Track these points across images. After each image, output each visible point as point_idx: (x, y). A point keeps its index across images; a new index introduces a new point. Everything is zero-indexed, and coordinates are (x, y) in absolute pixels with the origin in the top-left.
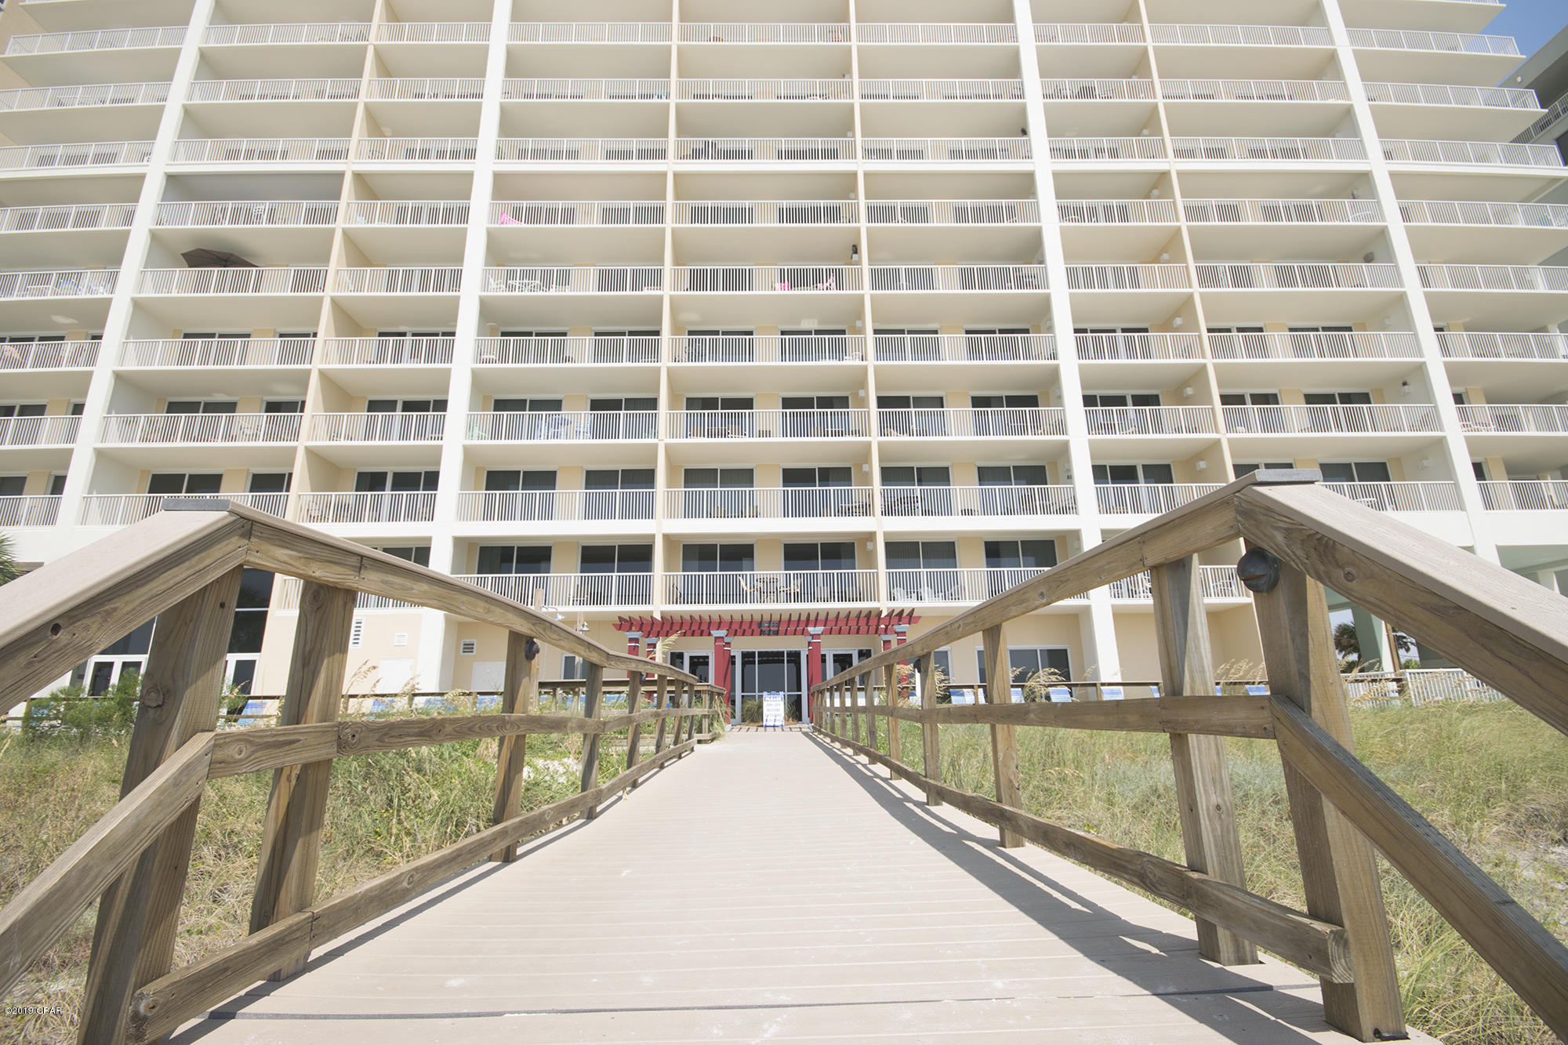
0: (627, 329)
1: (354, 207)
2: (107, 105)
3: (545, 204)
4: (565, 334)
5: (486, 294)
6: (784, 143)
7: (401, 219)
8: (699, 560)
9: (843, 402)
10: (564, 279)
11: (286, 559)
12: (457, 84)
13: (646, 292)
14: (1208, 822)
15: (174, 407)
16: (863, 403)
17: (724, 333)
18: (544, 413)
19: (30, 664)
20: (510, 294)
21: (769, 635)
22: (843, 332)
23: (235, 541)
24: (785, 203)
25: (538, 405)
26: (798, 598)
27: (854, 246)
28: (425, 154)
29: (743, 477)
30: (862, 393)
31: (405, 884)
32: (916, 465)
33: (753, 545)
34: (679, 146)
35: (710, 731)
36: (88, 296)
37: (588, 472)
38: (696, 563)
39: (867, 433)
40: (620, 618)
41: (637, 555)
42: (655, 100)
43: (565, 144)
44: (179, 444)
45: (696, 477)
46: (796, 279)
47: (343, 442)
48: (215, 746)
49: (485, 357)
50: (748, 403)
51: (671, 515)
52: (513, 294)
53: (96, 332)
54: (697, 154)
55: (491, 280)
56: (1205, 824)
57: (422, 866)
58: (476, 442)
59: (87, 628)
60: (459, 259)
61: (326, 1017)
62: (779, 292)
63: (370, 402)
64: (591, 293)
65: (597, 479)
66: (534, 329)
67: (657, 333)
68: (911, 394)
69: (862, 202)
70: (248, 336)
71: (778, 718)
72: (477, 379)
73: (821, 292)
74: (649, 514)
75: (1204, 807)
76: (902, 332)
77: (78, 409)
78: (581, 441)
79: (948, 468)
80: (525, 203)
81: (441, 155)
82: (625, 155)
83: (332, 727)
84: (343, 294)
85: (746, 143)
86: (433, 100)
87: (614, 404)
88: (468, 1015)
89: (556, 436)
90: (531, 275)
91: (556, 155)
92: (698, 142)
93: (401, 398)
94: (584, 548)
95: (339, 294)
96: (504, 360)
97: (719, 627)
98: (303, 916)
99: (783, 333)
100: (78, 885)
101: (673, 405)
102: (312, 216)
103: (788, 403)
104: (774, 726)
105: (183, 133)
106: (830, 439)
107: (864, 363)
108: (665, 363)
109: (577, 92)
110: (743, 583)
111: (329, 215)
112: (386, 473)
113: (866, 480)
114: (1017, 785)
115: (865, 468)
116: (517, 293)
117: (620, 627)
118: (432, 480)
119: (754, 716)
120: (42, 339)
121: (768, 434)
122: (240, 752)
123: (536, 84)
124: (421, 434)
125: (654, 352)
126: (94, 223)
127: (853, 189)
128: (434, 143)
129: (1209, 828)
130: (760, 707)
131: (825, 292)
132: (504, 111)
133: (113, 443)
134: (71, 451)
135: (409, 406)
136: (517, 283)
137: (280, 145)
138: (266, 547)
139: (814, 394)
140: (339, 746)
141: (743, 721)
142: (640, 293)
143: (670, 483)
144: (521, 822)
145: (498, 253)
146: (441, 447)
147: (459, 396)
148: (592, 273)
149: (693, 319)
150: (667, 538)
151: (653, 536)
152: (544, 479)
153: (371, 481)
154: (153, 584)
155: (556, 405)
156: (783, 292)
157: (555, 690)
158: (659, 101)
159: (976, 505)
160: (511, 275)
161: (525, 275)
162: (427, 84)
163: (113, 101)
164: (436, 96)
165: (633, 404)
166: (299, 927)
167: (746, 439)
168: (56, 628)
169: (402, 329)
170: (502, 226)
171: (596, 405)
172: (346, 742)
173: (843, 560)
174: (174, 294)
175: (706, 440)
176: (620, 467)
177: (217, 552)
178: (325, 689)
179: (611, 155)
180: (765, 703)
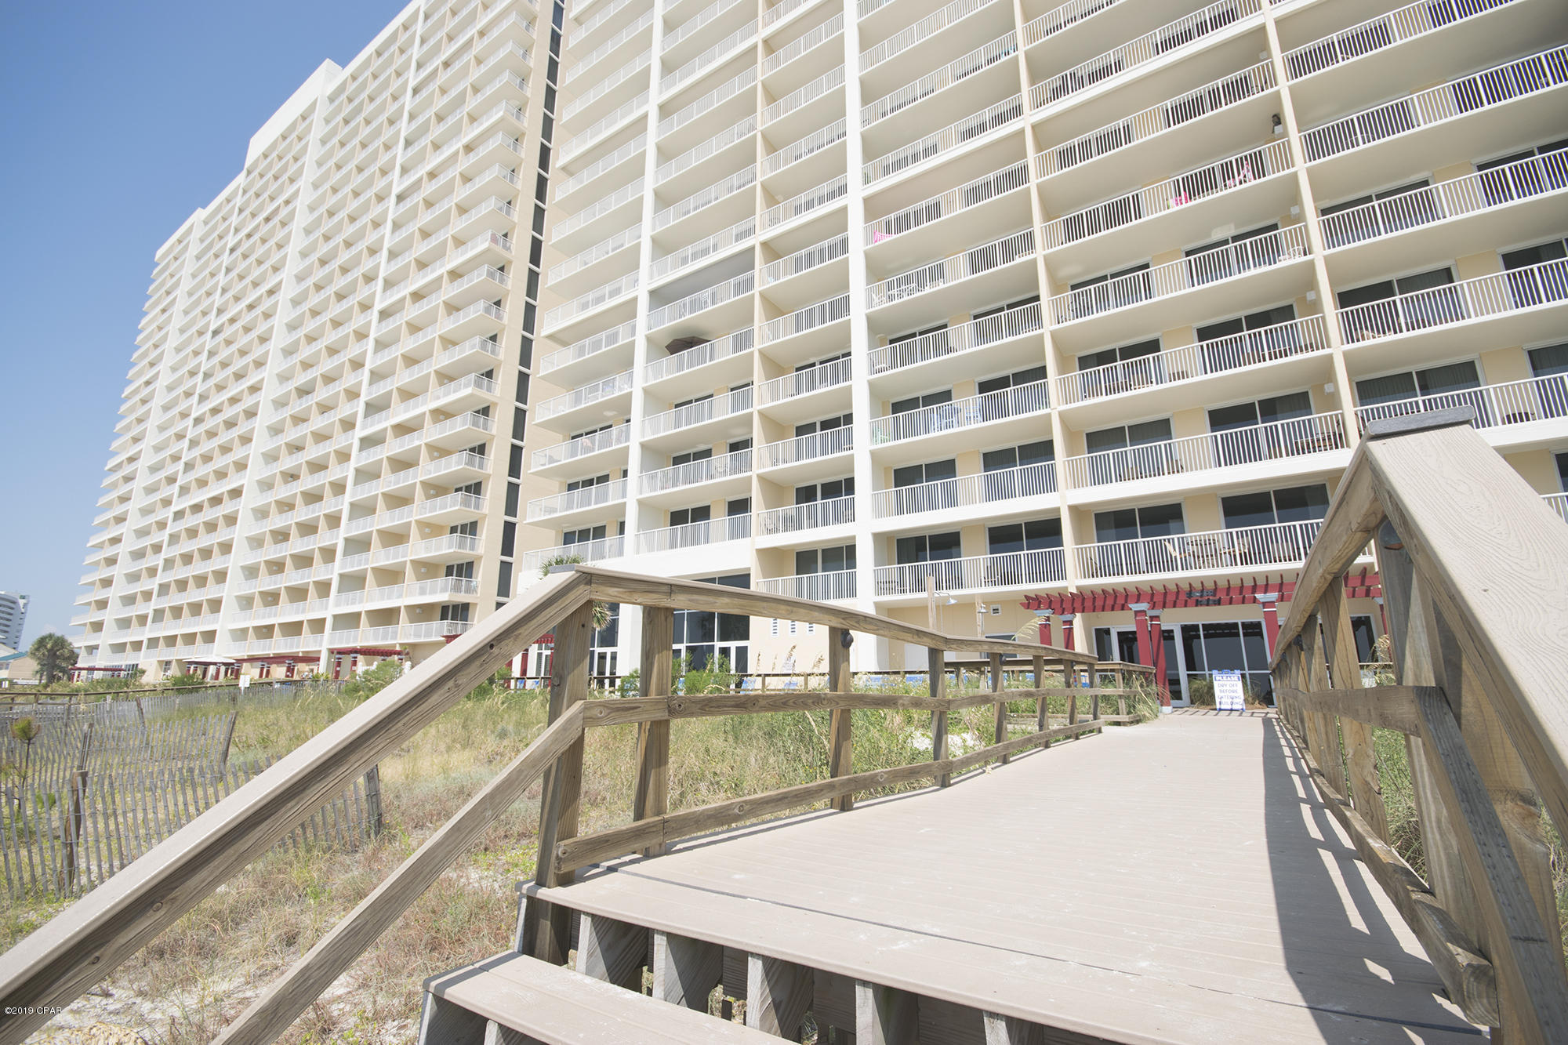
0: (1004, 303)
1: (765, 271)
2: (611, 254)
3: (911, 208)
4: (945, 326)
5: (871, 310)
6: (1158, 35)
7: (798, 269)
8: (1116, 527)
9: (1286, 313)
10: (938, 273)
11: (616, 594)
12: (825, 133)
13: (1018, 260)
14: (1438, 837)
15: (677, 461)
16: (1315, 307)
17: (1113, 276)
18: (934, 406)
19: (482, 665)
20: (891, 303)
21: (1208, 605)
22: (1274, 227)
23: (582, 587)
24: (1169, 103)
25: (930, 400)
26: (1246, 559)
27: (1275, 116)
28: (809, 205)
29: (1160, 429)
30: (1311, 296)
31: (736, 811)
32: (1413, 369)
33: (1180, 504)
34: (1034, 94)
35: (1129, 713)
36: (621, 393)
37: (985, 455)
38: (1113, 531)
39: (1325, 343)
40: (1026, 596)
41: (1045, 530)
42: (1004, 59)
43: (921, 145)
44: (682, 487)
45: (1099, 440)
46: (1196, 185)
47: (782, 466)
48: (585, 708)
49: (877, 367)
50: (1153, 346)
51: (1076, 485)
52: (894, 302)
53: (627, 417)
54: (1056, 94)
55: (874, 296)
56: (1434, 839)
57: (750, 801)
58: (880, 446)
59: (507, 645)
60: (845, 286)
61: (658, 880)
62: (1174, 208)
63: (797, 428)
64: (963, 279)
65: (995, 460)
66: (917, 330)
67: (1037, 298)
68: (1393, 276)
69: (1278, 57)
70: (711, 396)
71: (1235, 700)
72: (874, 390)
73: (1234, 189)
74: (1051, 486)
75: (1433, 819)
76: (1368, 199)
77: (625, 473)
78: (973, 426)
79: (1472, 363)
80: (892, 216)
81: (821, 201)
82: (980, 129)
83: (663, 699)
84: (766, 345)
85: (1111, 56)
86: (809, 155)
87: (1002, 383)
88: (728, 894)
89: (950, 425)
90: (908, 280)
91: (916, 158)
92: (1055, 81)
93: (818, 419)
94: (991, 530)
95: (764, 345)
96: (894, 366)
97: (1138, 598)
98: (657, 818)
99: (1188, 254)
100: (517, 779)
101: (1063, 367)
102: (739, 289)
103: (1204, 334)
104: (1232, 710)
105: (654, 258)
106: (1268, 363)
107: (1309, 257)
108: (1049, 325)
109: (925, 90)
110: (1170, 548)
111: (749, 284)
112: (816, 486)
113: (1333, 401)
114: (1376, 789)
115: (1329, 388)
116: (896, 301)
117: (1028, 606)
118: (849, 486)
119: (1204, 698)
120: (601, 429)
121: (1182, 375)
122: (601, 713)
123: (888, 101)
124: (837, 447)
125: (1036, 319)
126: (616, 341)
127: (1264, 46)
128: (814, 193)
129: (1439, 843)
130: (1211, 688)
131: (1239, 187)
132: (865, 139)
133: (647, 494)
134: (625, 503)
135: (826, 425)
136: (895, 292)
137: (711, 240)
138: (602, 588)
139: (1241, 314)
140: (669, 712)
141: (1192, 702)
142: (1012, 263)
143: (1071, 451)
144: (849, 779)
145: (876, 271)
146: (853, 455)
147: (861, 408)
148: (962, 260)
149: (1074, 271)
150: (1075, 510)
151: (1058, 510)
152: (945, 469)
153: (806, 494)
154: (538, 618)
155: (946, 396)
156: (1180, 207)
157: (959, 670)
158: (1008, 57)
159: (1534, 404)
160: (890, 286)
161: (901, 282)
162: (803, 144)
163: (613, 250)
164: (811, 151)
165: (1021, 377)
166: (654, 825)
167: (1154, 387)
168: (492, 646)
169: (811, 361)
170: (877, 244)
171: (984, 387)
172: (675, 709)
173: (1310, 508)
174: (665, 378)
175: (1104, 398)
176: (1015, 444)
177: (572, 596)
178: (658, 674)
179: (967, 135)
180: (1216, 684)
